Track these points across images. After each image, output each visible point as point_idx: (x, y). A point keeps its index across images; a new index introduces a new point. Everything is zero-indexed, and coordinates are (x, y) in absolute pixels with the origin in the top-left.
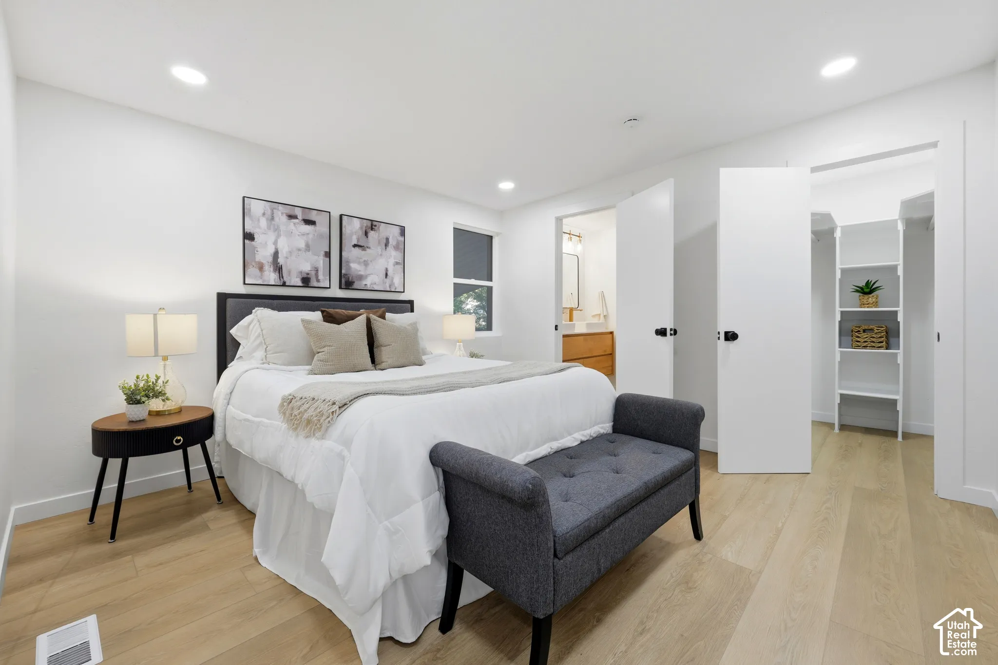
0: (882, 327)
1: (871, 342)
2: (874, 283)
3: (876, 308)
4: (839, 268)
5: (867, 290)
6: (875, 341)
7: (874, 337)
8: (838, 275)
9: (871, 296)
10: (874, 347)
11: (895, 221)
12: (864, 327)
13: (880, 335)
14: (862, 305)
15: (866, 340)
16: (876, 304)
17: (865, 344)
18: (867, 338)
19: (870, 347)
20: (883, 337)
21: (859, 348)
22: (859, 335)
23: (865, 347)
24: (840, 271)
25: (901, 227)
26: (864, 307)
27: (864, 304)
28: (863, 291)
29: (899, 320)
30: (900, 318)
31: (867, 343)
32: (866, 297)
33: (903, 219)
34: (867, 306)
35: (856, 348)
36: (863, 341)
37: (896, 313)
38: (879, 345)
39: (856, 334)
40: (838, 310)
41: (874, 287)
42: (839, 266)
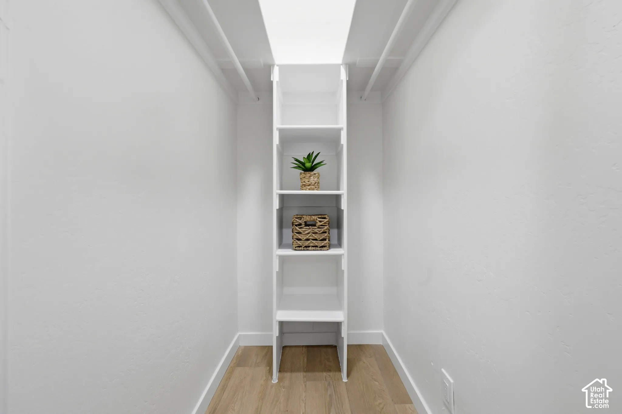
0: (325, 218)
1: (313, 240)
2: (316, 157)
3: (317, 190)
4: (277, 129)
5: (308, 165)
6: (317, 238)
7: (317, 233)
8: (276, 140)
9: (312, 173)
10: (317, 246)
11: (336, 67)
12: (307, 218)
13: (322, 230)
14: (304, 186)
15: (307, 237)
16: (317, 186)
17: (307, 243)
18: (309, 233)
19: (313, 246)
20: (325, 232)
21: (300, 248)
22: (300, 230)
23: (307, 248)
24: (278, 132)
25: (344, 76)
26: (306, 190)
27: (305, 185)
28: (304, 166)
29: (342, 208)
30: (344, 205)
31: (309, 242)
32: (308, 174)
33: (346, 64)
34: (309, 187)
35: (297, 248)
36: (305, 238)
37: (338, 198)
38: (323, 244)
39: (297, 228)
40: (276, 191)
41: (315, 163)
42: (277, 124)
